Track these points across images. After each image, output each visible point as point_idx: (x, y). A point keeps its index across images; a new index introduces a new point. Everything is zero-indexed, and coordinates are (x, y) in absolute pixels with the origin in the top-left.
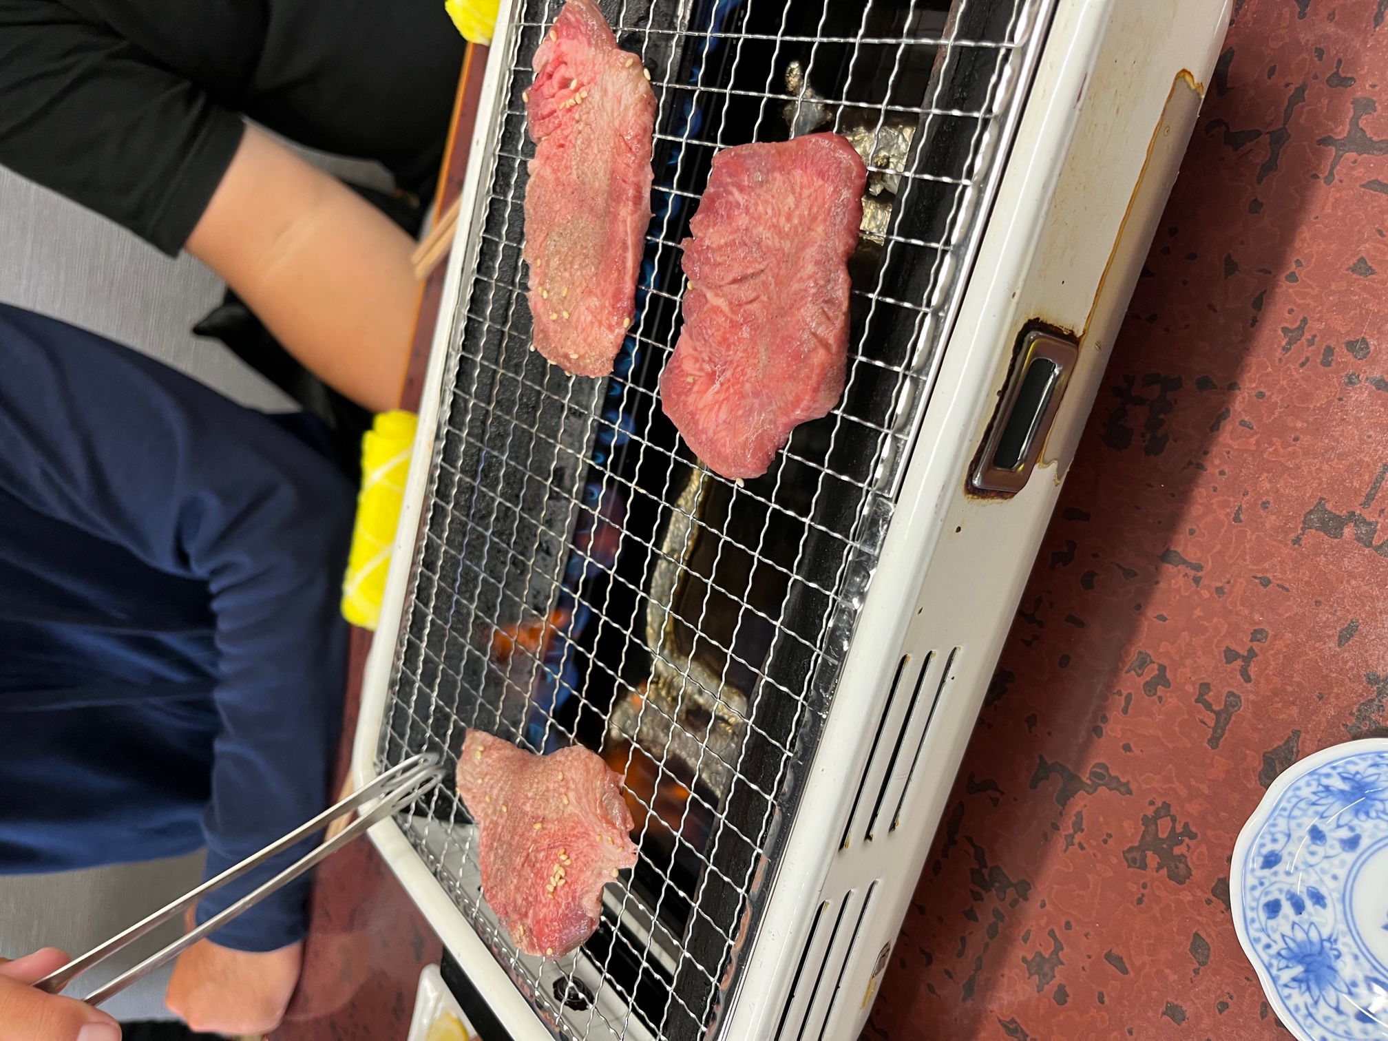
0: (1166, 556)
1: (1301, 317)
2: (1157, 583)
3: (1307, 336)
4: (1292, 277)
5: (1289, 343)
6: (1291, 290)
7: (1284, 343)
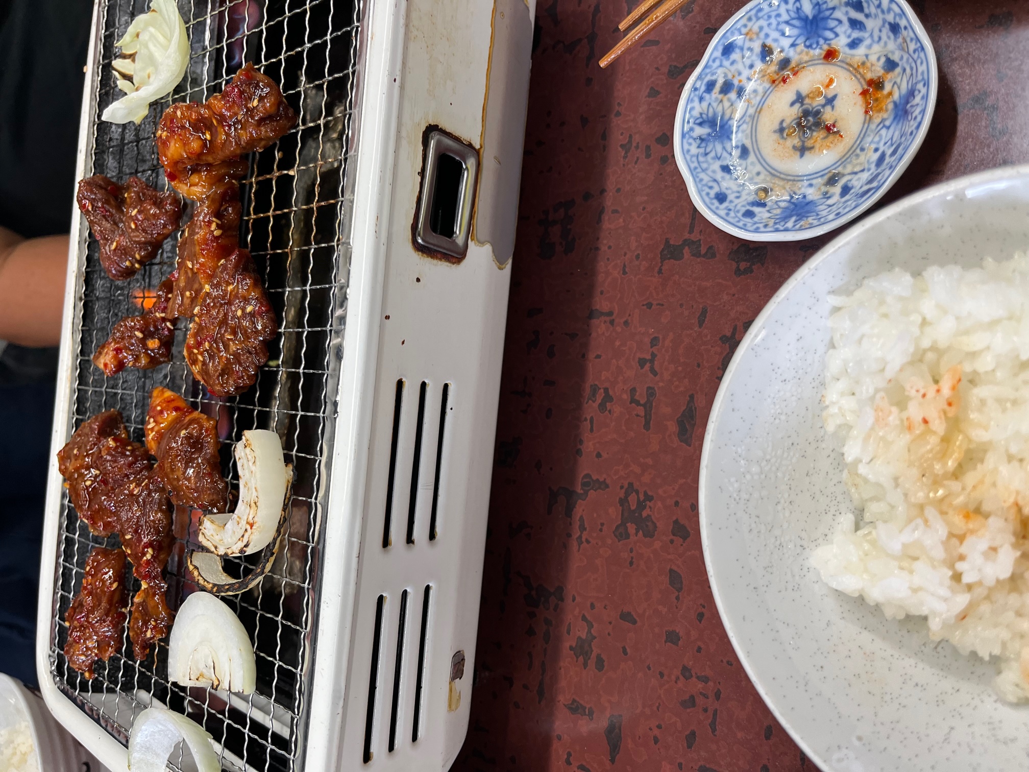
0: (591, 314)
1: (628, 135)
2: (590, 335)
3: (634, 144)
4: (618, 114)
5: (626, 153)
6: (619, 122)
7: (623, 154)
